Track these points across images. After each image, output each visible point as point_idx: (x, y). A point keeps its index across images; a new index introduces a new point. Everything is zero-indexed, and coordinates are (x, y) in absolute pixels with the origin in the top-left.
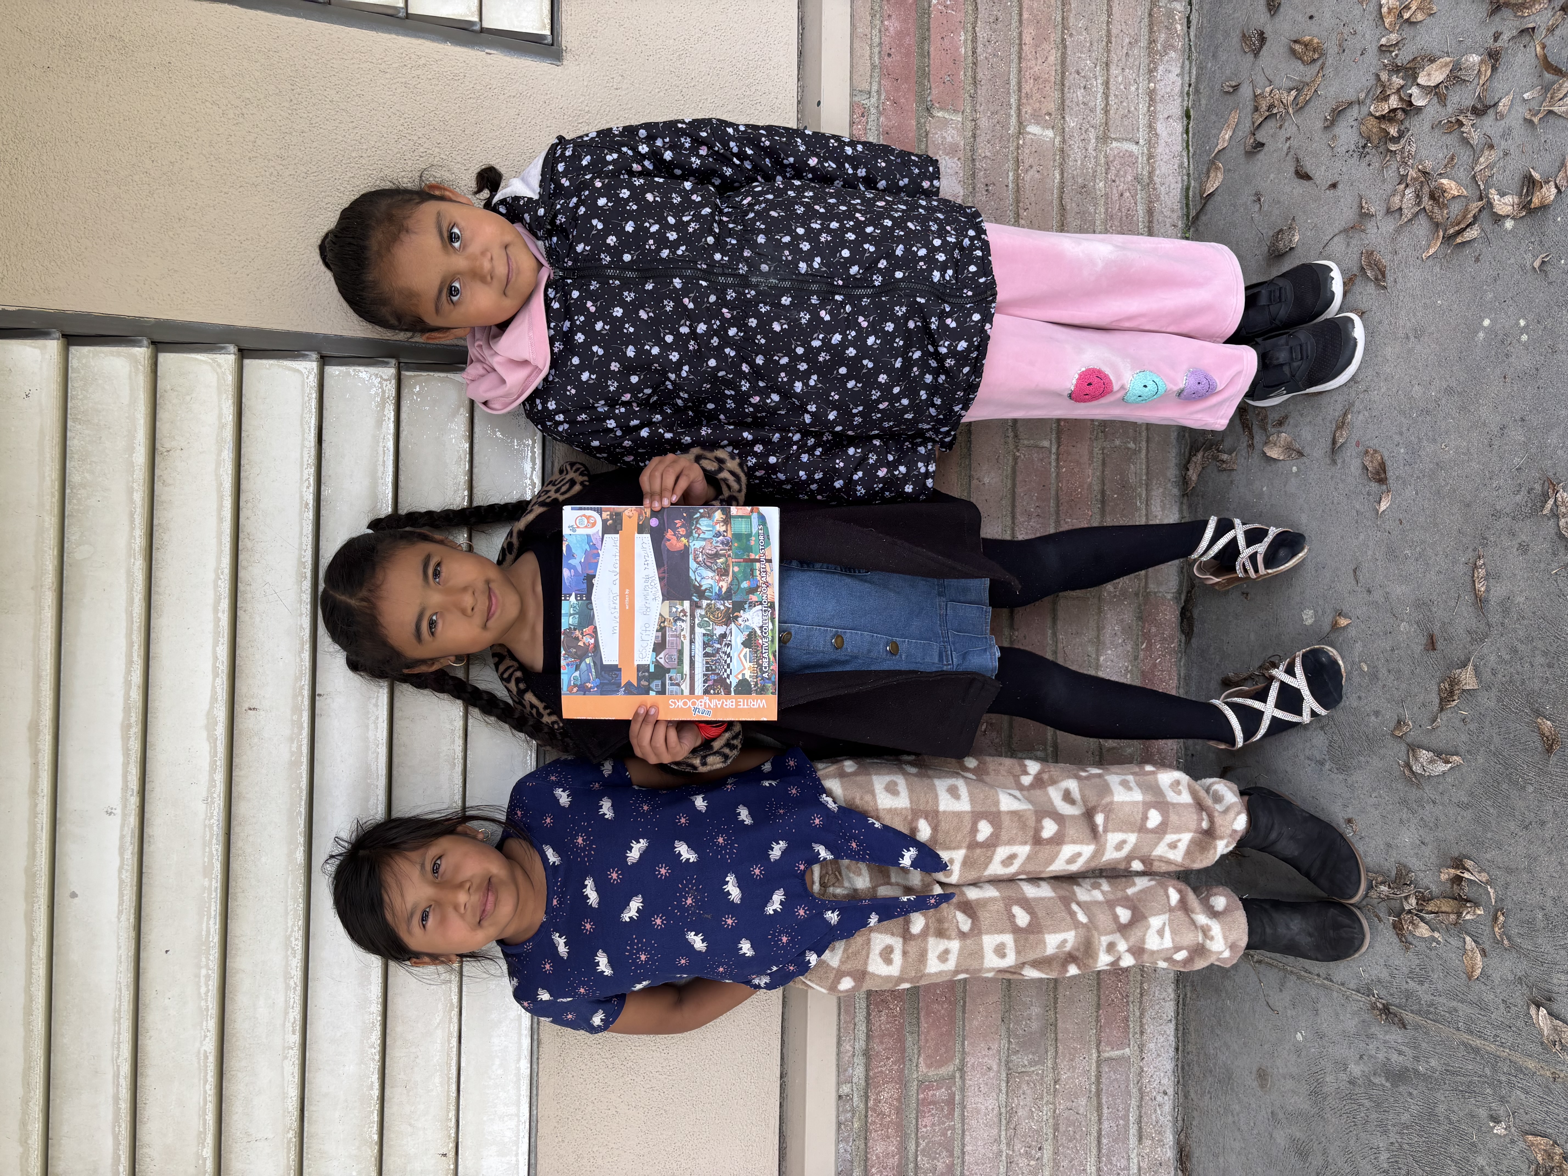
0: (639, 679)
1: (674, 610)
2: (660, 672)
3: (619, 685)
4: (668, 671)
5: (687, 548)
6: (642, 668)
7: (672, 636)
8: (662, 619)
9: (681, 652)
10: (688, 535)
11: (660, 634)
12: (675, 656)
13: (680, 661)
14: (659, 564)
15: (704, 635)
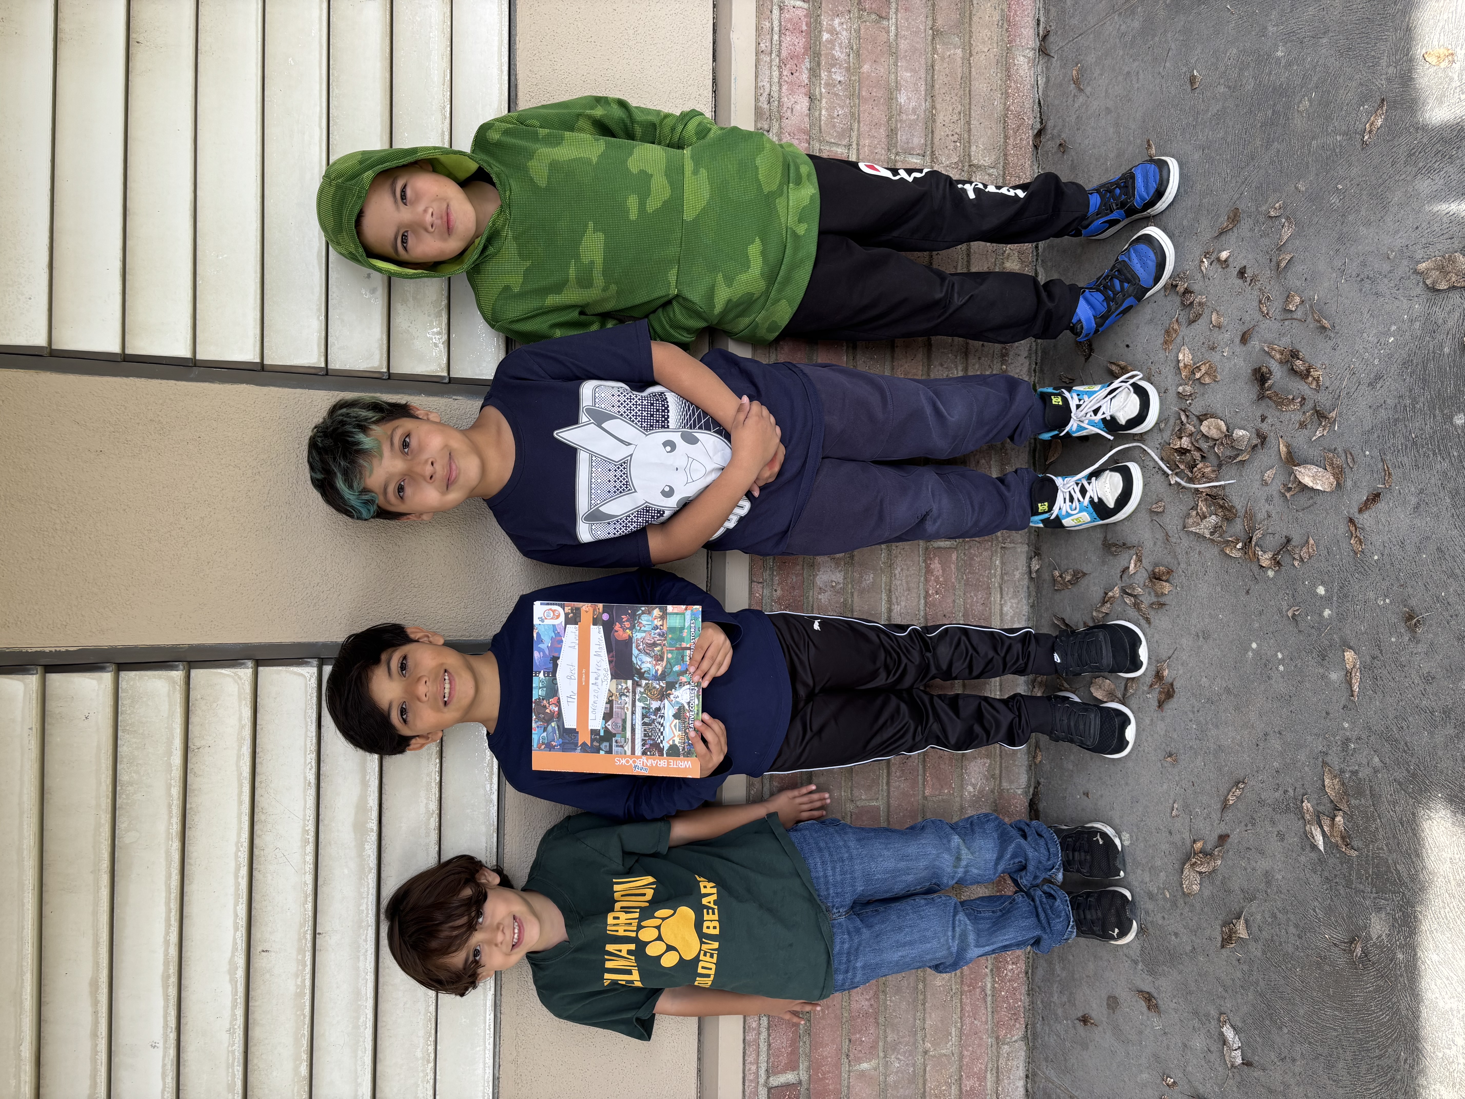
0: (592, 741)
1: (620, 687)
2: (608, 736)
3: (576, 745)
4: (614, 735)
5: (630, 638)
6: (594, 732)
7: (618, 708)
8: (610, 694)
9: (624, 721)
10: (633, 627)
11: (608, 706)
12: (620, 724)
13: (624, 728)
14: (609, 650)
15: (643, 708)
